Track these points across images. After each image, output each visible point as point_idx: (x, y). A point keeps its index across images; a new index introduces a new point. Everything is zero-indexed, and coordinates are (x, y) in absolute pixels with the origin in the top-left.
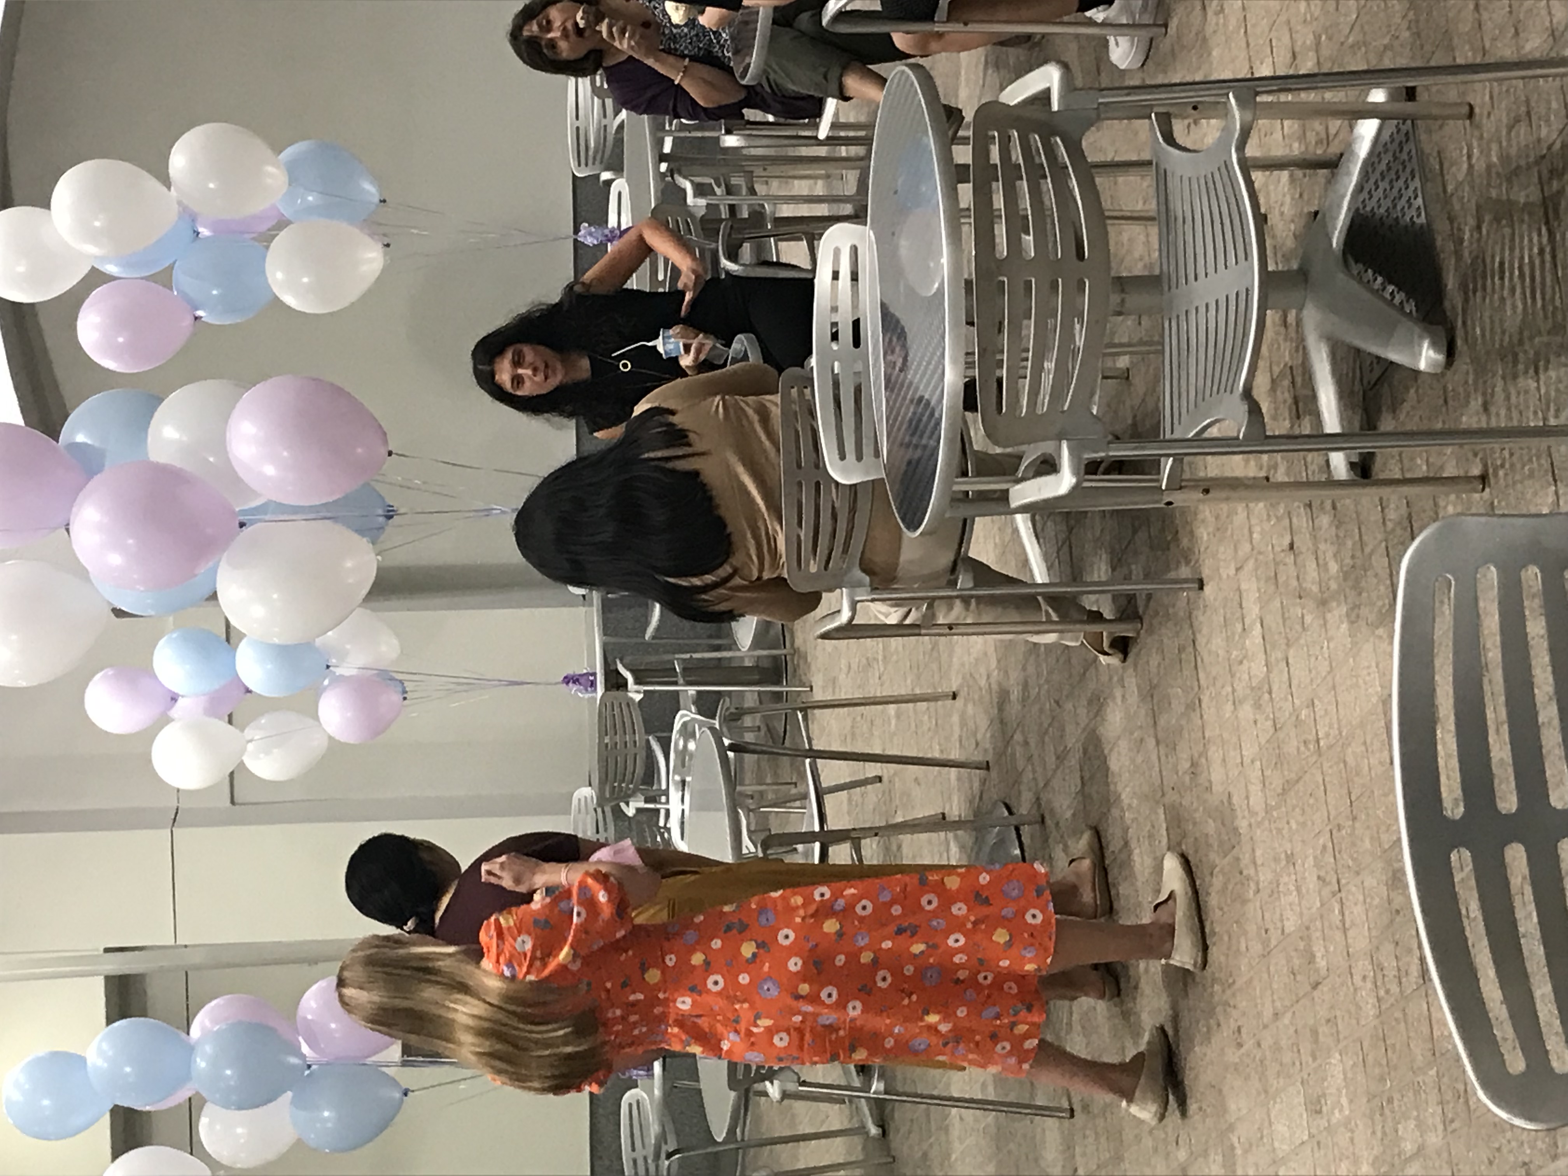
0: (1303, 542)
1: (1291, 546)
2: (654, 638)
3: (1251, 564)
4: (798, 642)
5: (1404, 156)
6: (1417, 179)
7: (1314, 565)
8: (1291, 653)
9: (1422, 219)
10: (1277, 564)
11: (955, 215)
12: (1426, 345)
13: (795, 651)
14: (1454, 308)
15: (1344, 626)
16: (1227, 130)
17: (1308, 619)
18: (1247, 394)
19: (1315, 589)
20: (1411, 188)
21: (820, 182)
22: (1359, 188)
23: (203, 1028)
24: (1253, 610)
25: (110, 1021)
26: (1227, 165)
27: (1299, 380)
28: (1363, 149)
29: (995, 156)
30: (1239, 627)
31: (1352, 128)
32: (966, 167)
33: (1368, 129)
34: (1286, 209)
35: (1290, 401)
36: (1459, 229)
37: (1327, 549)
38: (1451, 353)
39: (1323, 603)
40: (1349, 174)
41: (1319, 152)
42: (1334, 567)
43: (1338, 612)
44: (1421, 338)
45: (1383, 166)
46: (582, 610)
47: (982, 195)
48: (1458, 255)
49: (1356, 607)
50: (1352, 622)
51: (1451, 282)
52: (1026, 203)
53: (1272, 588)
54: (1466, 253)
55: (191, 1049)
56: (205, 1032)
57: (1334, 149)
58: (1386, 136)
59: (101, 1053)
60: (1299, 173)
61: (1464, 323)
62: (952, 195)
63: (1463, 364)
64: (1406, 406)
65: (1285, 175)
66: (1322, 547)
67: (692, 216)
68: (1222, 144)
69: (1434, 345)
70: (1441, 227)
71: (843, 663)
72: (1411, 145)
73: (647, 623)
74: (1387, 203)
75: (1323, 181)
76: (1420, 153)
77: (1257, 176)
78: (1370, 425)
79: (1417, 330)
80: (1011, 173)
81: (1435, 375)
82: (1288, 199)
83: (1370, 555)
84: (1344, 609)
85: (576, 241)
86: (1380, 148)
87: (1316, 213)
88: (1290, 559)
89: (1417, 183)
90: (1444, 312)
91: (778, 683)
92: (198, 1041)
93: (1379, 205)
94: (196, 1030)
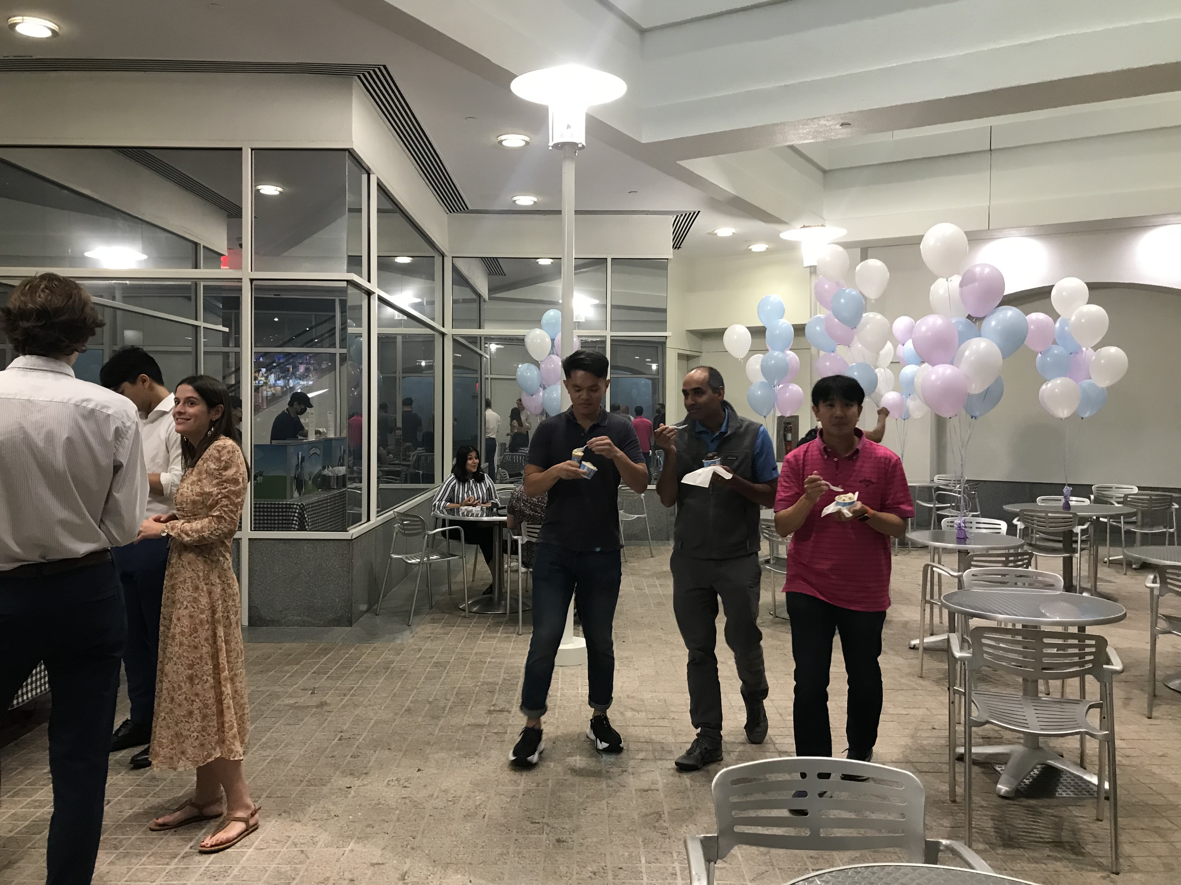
0: (935, 733)
1: (934, 729)
2: (917, 503)
3: (928, 713)
4: (913, 552)
5: (1084, 792)
6: (1074, 796)
7: (927, 735)
8: (896, 723)
9: (1057, 795)
10: (928, 722)
11: (1065, 625)
12: (1007, 789)
13: (910, 551)
14: (1021, 802)
15: (903, 743)
16: (1094, 729)
17: (907, 730)
18: (988, 722)
19: (918, 735)
20: (1070, 793)
21: (1087, 574)
22: (1072, 774)
23: (790, 355)
24: (912, 712)
25: (793, 325)
26: (1080, 727)
27: (996, 740)
28: (1087, 777)
29: (1088, 642)
30: (906, 706)
31: (1095, 774)
32: (1084, 631)
33: (1095, 780)
34: (1066, 745)
35: (989, 736)
36: (1053, 809)
37: (932, 741)
38: (1003, 797)
39: (912, 737)
40: (1078, 771)
41: (1087, 761)
42: (925, 742)
43: (909, 741)
44: (1010, 788)
45: (1080, 784)
46: (929, 480)
47: (1072, 636)
48: (1043, 806)
49: (910, 749)
50: (905, 746)
51: (1032, 802)
52: (1071, 651)
53: (919, 719)
54: (1043, 809)
55: (783, 351)
56: (788, 355)
57: (1088, 767)
58: (1091, 786)
59: (784, 323)
60: (1079, 752)
61: (1015, 804)
62: (1072, 624)
63: (1000, 801)
64: (984, 778)
65: (1078, 746)
66: (934, 739)
67: (1073, 527)
68: (1088, 726)
69: (1007, 792)
70: (1054, 802)
71: (904, 567)
72: (1088, 796)
73: (923, 501)
74: (1065, 783)
75: (1075, 760)
76: (1084, 799)
77: (1078, 737)
78: (975, 763)
79: (1014, 787)
80: (1082, 647)
81: (995, 791)
82: (1068, 746)
83: (929, 756)
84: (910, 744)
85: (1065, 484)
86: (1088, 784)
87: (1062, 756)
88: (930, 727)
89: (1072, 795)
90: (1020, 797)
91: (899, 544)
92: (785, 353)
93: (1064, 779)
94: (789, 352)
